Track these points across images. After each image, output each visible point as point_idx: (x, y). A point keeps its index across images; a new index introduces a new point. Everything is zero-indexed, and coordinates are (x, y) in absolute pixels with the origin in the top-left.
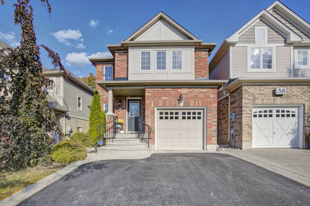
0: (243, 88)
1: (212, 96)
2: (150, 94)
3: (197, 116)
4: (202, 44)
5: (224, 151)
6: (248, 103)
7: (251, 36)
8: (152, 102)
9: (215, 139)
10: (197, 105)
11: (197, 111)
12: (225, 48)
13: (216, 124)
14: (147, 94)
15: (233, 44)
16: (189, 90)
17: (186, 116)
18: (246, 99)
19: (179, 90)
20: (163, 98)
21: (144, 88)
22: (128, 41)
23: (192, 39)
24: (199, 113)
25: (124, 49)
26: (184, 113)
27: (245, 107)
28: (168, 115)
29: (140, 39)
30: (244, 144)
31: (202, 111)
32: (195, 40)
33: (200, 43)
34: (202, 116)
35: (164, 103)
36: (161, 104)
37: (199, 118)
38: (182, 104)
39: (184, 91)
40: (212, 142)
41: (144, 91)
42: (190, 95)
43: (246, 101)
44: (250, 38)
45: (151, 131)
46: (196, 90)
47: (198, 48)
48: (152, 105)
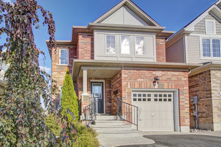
0: (212, 72)
1: (184, 79)
2: (126, 76)
3: (167, 98)
6: (216, 87)
7: (202, 28)
8: (129, 84)
9: (187, 121)
10: (170, 87)
11: (167, 94)
13: (188, 106)
14: (123, 76)
15: (188, 34)
16: (163, 73)
17: (158, 98)
18: (214, 82)
19: (154, 73)
20: (139, 80)
21: (120, 69)
22: (95, 23)
24: (170, 96)
26: (156, 96)
27: (214, 90)
28: (143, 98)
29: (106, 22)
30: (215, 125)
31: (172, 94)
32: (158, 27)
34: (172, 98)
35: (140, 85)
36: (137, 86)
37: (170, 100)
38: (156, 86)
39: (158, 73)
40: (186, 123)
41: (119, 73)
42: (164, 78)
43: (214, 85)
45: (129, 114)
46: (169, 73)
48: (129, 87)
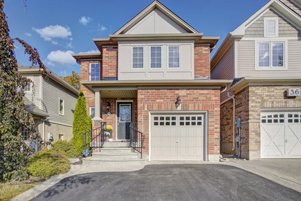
0: (250, 89)
1: (214, 98)
2: (143, 96)
3: (197, 121)
4: (202, 38)
5: (228, 161)
6: (255, 107)
7: (259, 29)
8: (146, 106)
9: (217, 148)
10: (196, 108)
11: (197, 116)
12: (230, 42)
13: (219, 130)
14: (140, 97)
15: (239, 38)
16: (188, 92)
17: (185, 121)
18: (253, 101)
19: (177, 92)
20: (158, 101)
21: (135, 89)
22: (117, 34)
23: (190, 32)
24: (199, 118)
25: (113, 44)
26: (182, 118)
27: (252, 111)
28: (164, 120)
29: (132, 32)
30: (251, 154)
31: (202, 116)
32: (195, 33)
33: (200, 37)
34: (202, 121)
35: (159, 106)
36: (155, 108)
37: (199, 124)
38: (179, 108)
39: (182, 93)
40: (215, 151)
41: (136, 92)
42: (189, 98)
43: (253, 104)
44: (258, 31)
45: (144, 139)
46: (195, 91)
47: (199, 42)
48: (146, 109)
